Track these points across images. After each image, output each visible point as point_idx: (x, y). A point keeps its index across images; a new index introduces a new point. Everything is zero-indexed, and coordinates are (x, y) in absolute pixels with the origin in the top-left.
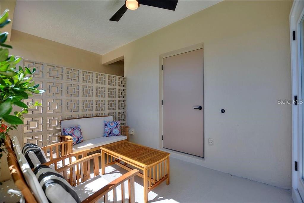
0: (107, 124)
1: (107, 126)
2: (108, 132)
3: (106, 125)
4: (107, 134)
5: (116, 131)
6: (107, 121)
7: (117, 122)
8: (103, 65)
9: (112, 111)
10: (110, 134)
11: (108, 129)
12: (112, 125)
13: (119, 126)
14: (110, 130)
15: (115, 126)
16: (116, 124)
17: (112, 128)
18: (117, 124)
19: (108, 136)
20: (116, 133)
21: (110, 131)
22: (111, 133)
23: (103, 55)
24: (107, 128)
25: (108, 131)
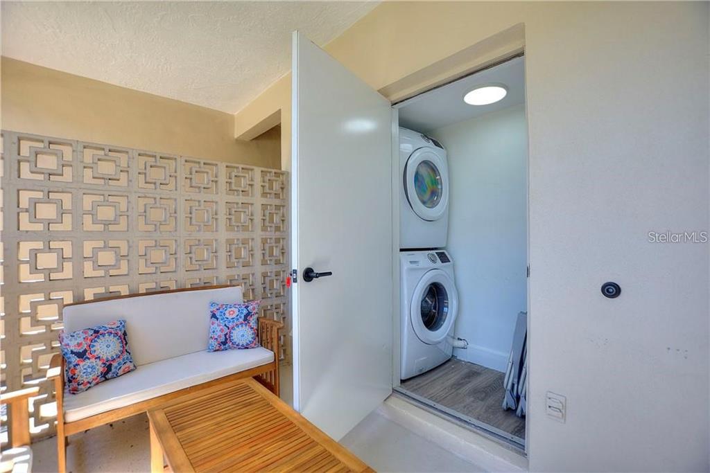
0: (218, 314)
1: (217, 319)
2: (220, 336)
3: (214, 316)
4: (215, 344)
5: (243, 334)
6: (220, 304)
7: (247, 307)
8: (237, 140)
9: (242, 271)
10: (224, 343)
11: (218, 329)
12: (230, 317)
13: (255, 317)
14: (226, 331)
15: (241, 320)
16: (245, 312)
17: (230, 325)
18: (249, 314)
19: (218, 350)
20: (244, 342)
21: (225, 335)
22: (226, 339)
23: (236, 114)
24: (216, 325)
25: (219, 333)
